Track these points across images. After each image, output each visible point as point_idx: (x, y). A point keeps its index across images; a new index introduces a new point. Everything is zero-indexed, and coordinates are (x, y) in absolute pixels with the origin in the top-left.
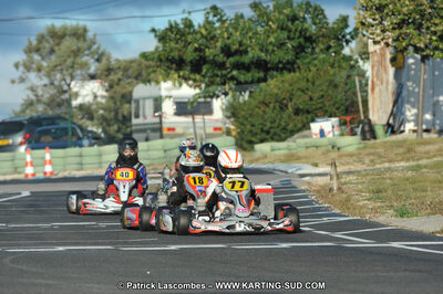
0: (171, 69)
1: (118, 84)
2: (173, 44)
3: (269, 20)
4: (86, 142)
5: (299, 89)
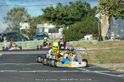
0: (47, 20)
1: (33, 24)
2: (47, 13)
3: (75, 7)
4: (23, 40)
5: (82, 26)
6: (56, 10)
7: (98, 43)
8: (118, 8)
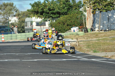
0: (35, 14)
1: (21, 18)
2: (35, 8)
3: (61, 1)
4: (13, 33)
5: (68, 19)
6: (44, 5)
7: (84, 34)
8: (102, 2)
